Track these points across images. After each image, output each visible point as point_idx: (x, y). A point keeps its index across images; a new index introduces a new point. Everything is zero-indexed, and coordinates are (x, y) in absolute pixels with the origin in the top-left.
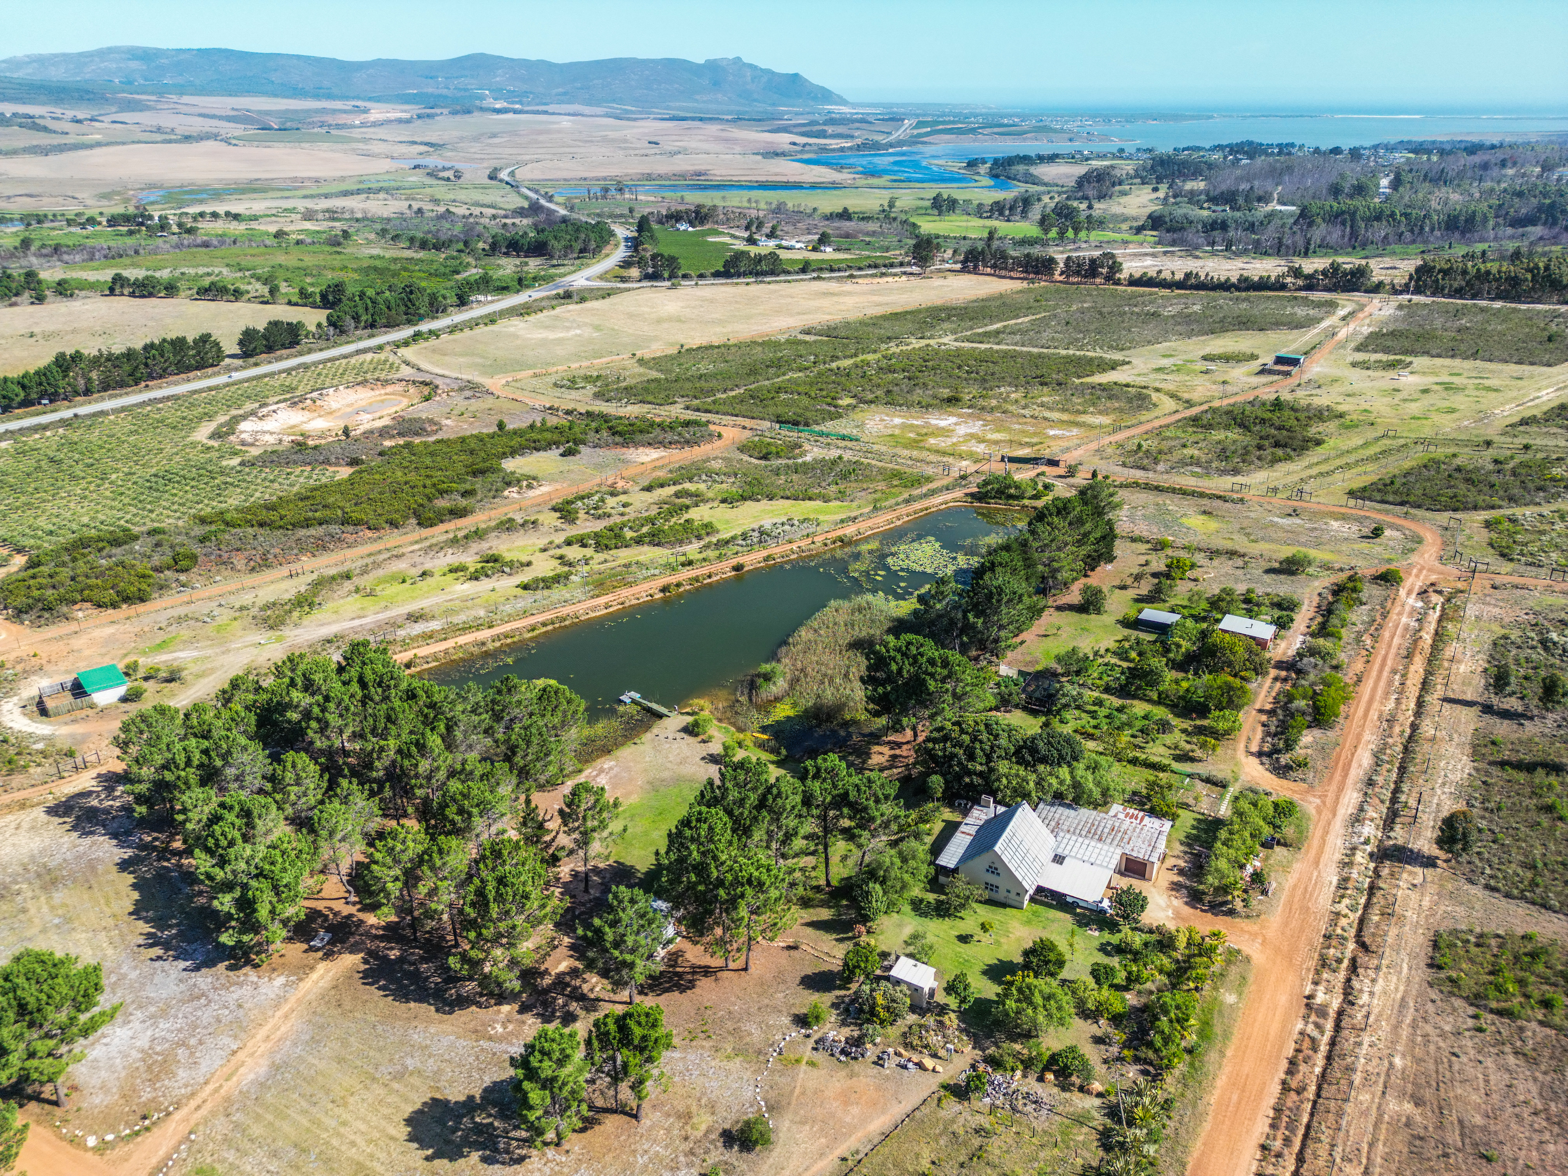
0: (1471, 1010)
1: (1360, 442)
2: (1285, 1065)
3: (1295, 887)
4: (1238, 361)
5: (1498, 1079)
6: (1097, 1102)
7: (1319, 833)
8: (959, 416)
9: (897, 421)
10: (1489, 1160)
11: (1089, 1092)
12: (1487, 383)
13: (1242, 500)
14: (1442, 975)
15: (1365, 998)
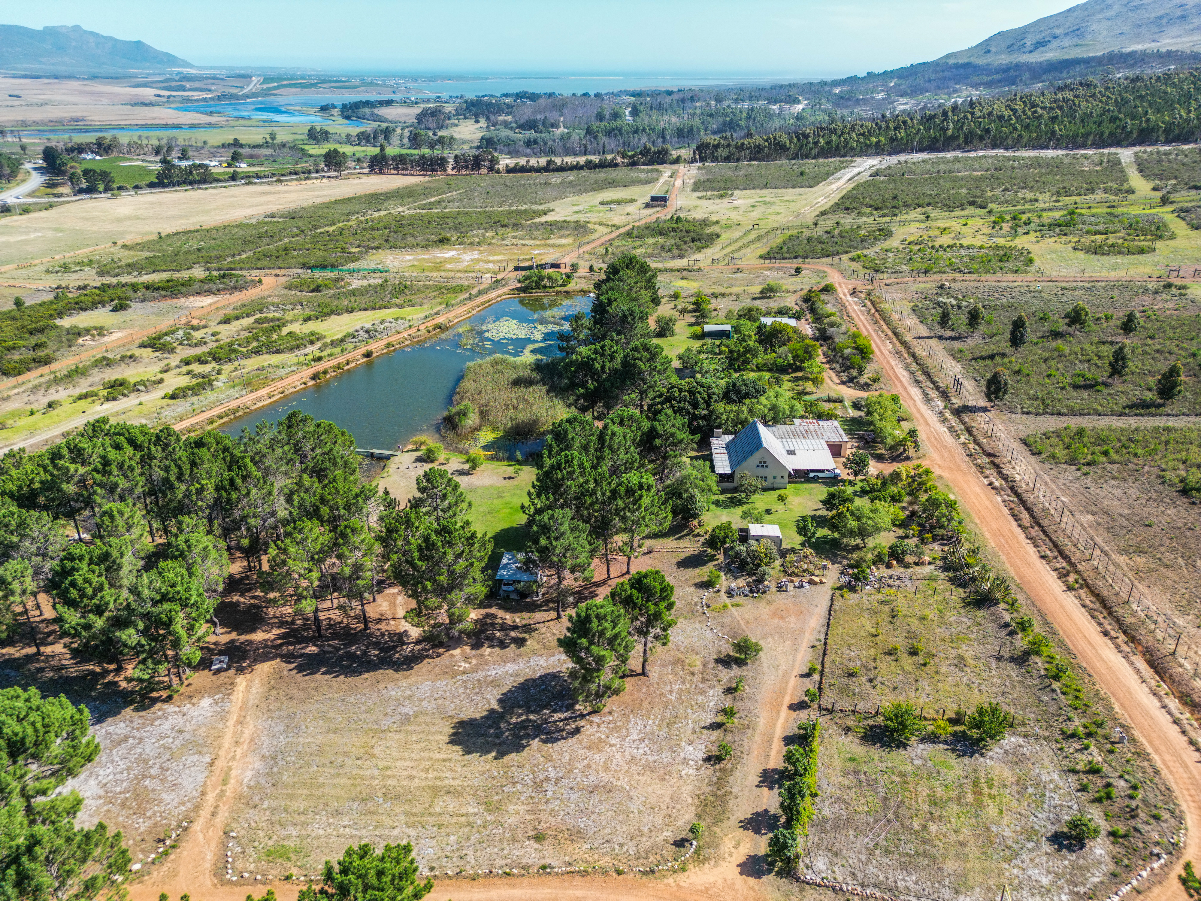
0: (1073, 468)
1: (741, 234)
2: (1011, 519)
3: (928, 438)
4: (626, 203)
5: (1118, 492)
6: (932, 567)
7: (915, 411)
8: (456, 250)
9: (408, 257)
10: (1150, 526)
11: (923, 564)
12: (785, 198)
13: (700, 269)
14: (1044, 455)
15: (1018, 478)
